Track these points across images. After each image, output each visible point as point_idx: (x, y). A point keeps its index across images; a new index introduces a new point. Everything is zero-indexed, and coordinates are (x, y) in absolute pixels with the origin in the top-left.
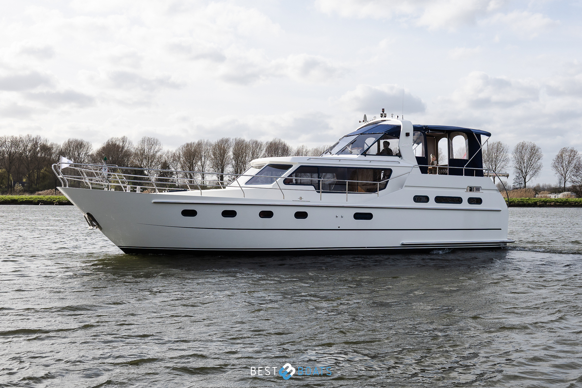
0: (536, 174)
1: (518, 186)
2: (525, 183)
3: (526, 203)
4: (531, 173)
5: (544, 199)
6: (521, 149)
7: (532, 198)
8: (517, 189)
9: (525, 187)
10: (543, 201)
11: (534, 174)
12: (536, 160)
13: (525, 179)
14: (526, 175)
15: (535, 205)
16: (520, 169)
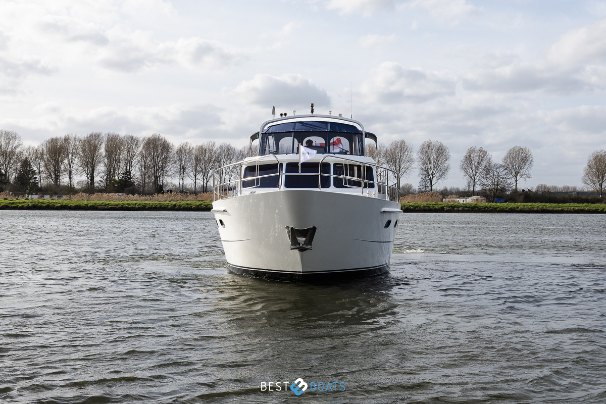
0: (443, 176)
1: (424, 190)
2: (432, 185)
3: (432, 208)
4: (438, 175)
5: (452, 203)
6: (427, 149)
7: (440, 203)
8: (423, 192)
9: (431, 190)
10: (451, 206)
11: (441, 177)
12: (443, 161)
13: (431, 182)
14: (433, 177)
15: (441, 210)
16: (426, 171)
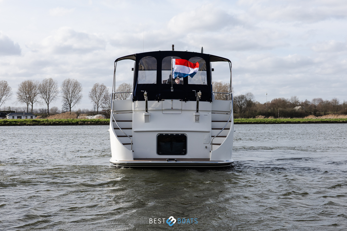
0: (78, 102)
1: (65, 111)
2: (70, 108)
3: (70, 122)
4: (74, 101)
5: (84, 119)
6: (67, 84)
7: (75, 119)
8: (65, 112)
9: (70, 111)
10: (83, 121)
11: (76, 102)
12: (78, 92)
13: (70, 105)
14: (71, 103)
15: (77, 124)
16: (67, 98)
